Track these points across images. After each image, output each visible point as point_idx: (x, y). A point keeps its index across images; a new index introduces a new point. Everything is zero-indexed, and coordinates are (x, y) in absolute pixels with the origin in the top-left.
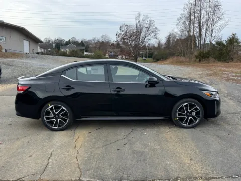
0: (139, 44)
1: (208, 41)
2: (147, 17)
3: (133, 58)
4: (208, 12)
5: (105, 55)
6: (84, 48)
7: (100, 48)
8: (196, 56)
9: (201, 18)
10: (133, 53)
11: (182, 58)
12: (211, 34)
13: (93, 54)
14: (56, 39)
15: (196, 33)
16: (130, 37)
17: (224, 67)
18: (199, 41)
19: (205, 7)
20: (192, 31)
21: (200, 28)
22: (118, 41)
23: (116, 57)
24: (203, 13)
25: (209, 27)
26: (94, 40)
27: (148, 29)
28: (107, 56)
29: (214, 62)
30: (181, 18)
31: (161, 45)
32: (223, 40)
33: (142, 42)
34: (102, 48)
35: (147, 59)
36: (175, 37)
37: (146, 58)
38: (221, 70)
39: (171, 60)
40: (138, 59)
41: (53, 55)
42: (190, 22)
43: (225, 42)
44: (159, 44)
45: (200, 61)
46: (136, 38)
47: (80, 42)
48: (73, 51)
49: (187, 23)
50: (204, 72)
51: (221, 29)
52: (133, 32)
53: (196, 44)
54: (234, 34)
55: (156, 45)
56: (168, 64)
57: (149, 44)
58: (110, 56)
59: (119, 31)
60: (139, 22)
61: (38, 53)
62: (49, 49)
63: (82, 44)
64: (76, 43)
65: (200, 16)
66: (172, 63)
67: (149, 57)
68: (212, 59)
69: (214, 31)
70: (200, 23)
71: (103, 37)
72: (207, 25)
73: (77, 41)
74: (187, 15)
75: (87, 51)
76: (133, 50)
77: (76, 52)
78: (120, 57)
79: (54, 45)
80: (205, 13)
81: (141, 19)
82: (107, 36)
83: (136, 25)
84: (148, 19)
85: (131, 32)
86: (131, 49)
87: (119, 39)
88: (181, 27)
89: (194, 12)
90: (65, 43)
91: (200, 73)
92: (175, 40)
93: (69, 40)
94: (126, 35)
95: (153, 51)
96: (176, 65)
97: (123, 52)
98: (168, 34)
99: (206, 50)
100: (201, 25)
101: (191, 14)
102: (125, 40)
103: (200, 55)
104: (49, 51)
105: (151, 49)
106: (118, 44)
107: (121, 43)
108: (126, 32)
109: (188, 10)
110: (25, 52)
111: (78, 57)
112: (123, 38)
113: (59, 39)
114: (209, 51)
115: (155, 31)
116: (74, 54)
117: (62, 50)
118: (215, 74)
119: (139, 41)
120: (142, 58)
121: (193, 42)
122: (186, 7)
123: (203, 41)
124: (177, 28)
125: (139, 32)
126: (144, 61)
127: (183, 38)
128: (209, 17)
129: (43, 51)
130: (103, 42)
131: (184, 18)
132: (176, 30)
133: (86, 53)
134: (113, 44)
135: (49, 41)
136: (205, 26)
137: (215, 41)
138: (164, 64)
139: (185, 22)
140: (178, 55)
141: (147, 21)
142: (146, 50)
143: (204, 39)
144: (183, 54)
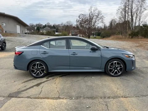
0: (91, 27)
1: (137, 24)
2: (96, 9)
3: (87, 36)
4: (137, 5)
5: (69, 34)
6: (55, 30)
7: (65, 29)
8: (129, 34)
9: (133, 9)
10: (88, 33)
11: (120, 36)
12: (140, 20)
13: (61, 33)
14: (37, 24)
15: (130, 19)
16: (85, 22)
18: (131, 24)
19: (135, 2)
20: (127, 18)
21: (132, 16)
22: (77, 25)
23: (76, 35)
24: (134, 6)
25: (138, 15)
26: (62, 25)
27: (97, 16)
29: (141, 38)
30: (119, 9)
31: (106, 27)
32: (147, 23)
33: (93, 25)
34: (66, 30)
35: (97, 37)
36: (115, 22)
38: (145, 43)
39: (112, 37)
40: (91, 36)
41: (35, 34)
42: (125, 12)
45: (132, 38)
46: (89, 23)
47: (52, 26)
48: (48, 32)
49: (123, 13)
50: (133, 45)
51: (146, 16)
52: (87, 19)
53: (130, 26)
55: (103, 27)
56: (110, 40)
57: (98, 27)
60: (91, 12)
61: (26, 33)
62: (33, 31)
63: (54, 27)
64: (50, 26)
65: (132, 8)
66: (113, 39)
67: (98, 35)
68: (140, 37)
69: (141, 18)
70: (132, 12)
71: (67, 22)
73: (51, 25)
74: (123, 7)
75: (57, 32)
76: (87, 31)
77: (50, 32)
78: (79, 35)
79: (36, 28)
80: (135, 6)
82: (70, 22)
83: (90, 14)
84: (97, 11)
86: (86, 30)
87: (78, 24)
88: (120, 15)
89: (128, 5)
90: (42, 26)
91: (131, 45)
92: (116, 24)
93: (46, 25)
94: (83, 21)
95: (101, 31)
97: (81, 32)
98: (111, 20)
99: (136, 31)
100: (133, 14)
102: (82, 24)
103: (132, 34)
104: (33, 32)
105: (99, 30)
106: (78, 27)
107: (79, 26)
108: (83, 19)
110: (18, 32)
111: (51, 36)
112: (81, 23)
113: (39, 24)
114: (138, 31)
115: (101, 18)
116: (48, 34)
117: (41, 31)
118: (141, 46)
119: (91, 24)
120: (93, 36)
121: (128, 25)
122: (123, 2)
123: (134, 24)
124: (117, 16)
125: (91, 19)
126: (95, 38)
127: (121, 22)
128: (138, 9)
129: (29, 32)
130: (67, 26)
131: (121, 10)
132: (116, 17)
133: (56, 33)
134: (74, 27)
135: (32, 25)
136: (135, 15)
137: (142, 25)
138: (108, 40)
139: (122, 12)
140: (118, 34)
141: (97, 12)
142: (96, 30)
143: (134, 23)
144: (121, 33)
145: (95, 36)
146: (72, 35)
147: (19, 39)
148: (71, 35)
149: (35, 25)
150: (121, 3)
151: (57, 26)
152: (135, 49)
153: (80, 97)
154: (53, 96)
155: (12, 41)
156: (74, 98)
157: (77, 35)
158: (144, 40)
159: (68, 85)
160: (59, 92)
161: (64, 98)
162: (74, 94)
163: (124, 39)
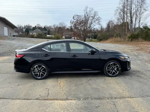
0: (87, 29)
2: (92, 9)
3: (82, 39)
4: (137, 6)
5: (62, 37)
6: (46, 32)
8: (129, 37)
10: (83, 35)
11: (119, 39)
12: (140, 21)
14: (26, 25)
15: (129, 20)
16: (81, 24)
17: (148, 45)
18: (130, 26)
19: (134, 2)
20: (125, 19)
21: (131, 17)
22: (71, 26)
23: (70, 38)
24: (133, 6)
25: (138, 16)
26: (54, 26)
27: (93, 18)
28: (64, 37)
29: (142, 41)
30: (117, 10)
31: (103, 29)
32: (148, 25)
33: (89, 27)
34: (59, 32)
35: (93, 40)
36: (113, 23)
38: (146, 47)
39: (110, 40)
40: (87, 39)
41: (24, 37)
42: (124, 13)
43: (149, 27)
44: (101, 29)
46: (85, 24)
47: (43, 27)
48: (39, 34)
49: (122, 14)
51: (146, 18)
52: (83, 20)
53: (129, 28)
55: (99, 29)
56: (108, 43)
57: (94, 29)
58: (65, 37)
59: (72, 20)
60: (87, 13)
61: (14, 36)
62: (21, 33)
63: (45, 29)
64: (40, 28)
65: (131, 9)
66: (111, 42)
67: (94, 38)
69: (141, 19)
71: (60, 24)
74: (122, 8)
75: (48, 34)
76: (83, 33)
77: (41, 35)
78: (73, 38)
79: (24, 30)
80: (135, 6)
81: (88, 11)
82: (63, 23)
83: (85, 15)
85: (81, 20)
86: (81, 32)
87: (72, 25)
88: (118, 16)
89: (127, 6)
90: (32, 28)
92: (114, 25)
93: (35, 26)
94: (77, 22)
96: (114, 43)
97: (75, 35)
99: (136, 33)
100: (132, 15)
101: (124, 7)
102: (77, 26)
103: (132, 36)
105: (96, 32)
106: (71, 29)
107: (73, 28)
108: (77, 20)
109: (122, 5)
110: (5, 35)
111: (42, 38)
112: (75, 25)
113: (28, 25)
114: (138, 33)
115: (98, 19)
117: (31, 34)
118: (142, 49)
119: (87, 26)
120: (89, 38)
121: (126, 27)
123: (133, 26)
124: (115, 17)
125: (87, 20)
126: (91, 41)
127: (119, 24)
128: (137, 9)
129: (17, 34)
130: (60, 28)
131: (119, 11)
132: (114, 19)
133: (48, 36)
134: (68, 29)
135: (20, 27)
136: (135, 16)
137: (142, 26)
138: (105, 43)
139: (120, 12)
140: (116, 37)
141: (93, 12)
142: (92, 33)
143: (134, 25)
144: (119, 35)
145: (90, 39)
146: (66, 38)
147: (8, 42)
148: (64, 38)
149: (23, 27)
150: (120, 3)
151: (48, 28)
152: (136, 52)
153: (88, 98)
154: (61, 98)
156: (82, 99)
157: (71, 37)
158: (145, 43)
159: (73, 88)
160: (67, 94)
161: (72, 99)
162: (81, 95)
163: (123, 42)
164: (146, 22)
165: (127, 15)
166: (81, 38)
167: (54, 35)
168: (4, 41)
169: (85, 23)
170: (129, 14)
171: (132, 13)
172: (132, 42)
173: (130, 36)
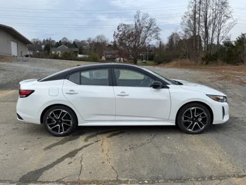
0: (139, 45)
1: (215, 42)
2: (147, 15)
3: (132, 61)
4: (215, 10)
5: (101, 58)
6: (77, 50)
7: (95, 50)
8: (202, 58)
9: (208, 16)
10: (133, 55)
11: (187, 61)
12: (219, 35)
13: (87, 56)
14: (45, 40)
15: (202, 33)
16: (129, 38)
18: (205, 42)
19: (211, 5)
20: (197, 30)
21: (206, 28)
22: (115, 41)
23: (113, 60)
24: (210, 11)
25: (216, 26)
26: (89, 41)
27: (148, 28)
28: (104, 58)
29: (223, 65)
30: (185, 16)
31: (163, 46)
32: (231, 40)
33: (143, 43)
34: (97, 50)
35: (148, 62)
36: (178, 37)
37: (146, 60)
39: (174, 63)
40: (138, 62)
41: (43, 58)
42: (195, 21)
43: (233, 43)
44: (160, 45)
45: (207, 63)
46: (135, 38)
47: (72, 42)
48: (66, 53)
49: (192, 22)
50: (214, 76)
51: (229, 29)
52: (133, 32)
54: (243, 35)
55: (157, 46)
57: (150, 45)
58: (106, 58)
59: (117, 32)
60: (138, 21)
61: (27, 56)
62: (38, 52)
63: (75, 44)
64: (67, 44)
65: (206, 14)
66: (176, 66)
67: (149, 60)
68: (220, 62)
69: (221, 31)
70: (206, 22)
71: (98, 37)
72: (214, 24)
73: (69, 42)
74: (192, 13)
75: (80, 54)
76: (132, 52)
77: (69, 54)
78: (118, 59)
79: (43, 46)
80: (212, 11)
81: (140, 18)
82: (102, 36)
83: (136, 24)
84: (149, 18)
85: (130, 32)
86: (130, 50)
87: (117, 40)
88: (186, 26)
89: (199, 10)
90: (55, 44)
91: (209, 77)
92: (179, 40)
93: (60, 41)
94: (124, 35)
95: (153, 53)
96: (182, 68)
97: (121, 54)
98: (171, 34)
99: (213, 52)
100: (208, 24)
101: (195, 13)
102: (124, 41)
103: (207, 57)
105: (151, 51)
106: (115, 45)
107: (118, 44)
108: (124, 32)
109: (192, 8)
110: (13, 54)
111: (71, 60)
112: (121, 39)
113: (48, 39)
114: (217, 53)
115: (157, 30)
116: (66, 57)
117: (53, 52)
119: (139, 41)
120: (142, 60)
121: (198, 42)
122: (191, 5)
123: (209, 42)
124: (182, 27)
125: (138, 32)
126: (145, 64)
127: (187, 38)
128: (216, 15)
129: (32, 53)
130: (98, 43)
131: (188, 17)
132: (180, 30)
133: (79, 56)
134: (110, 46)
135: (37, 42)
136: (212, 26)
137: (223, 42)
138: (168, 67)
139: (190, 21)
140: (183, 58)
141: (148, 20)
142: (147, 51)
143: (211, 39)
145: (144, 61)
146: (108, 60)
147: (16, 65)
149: (42, 41)
150: (189, 6)
151: (80, 43)
155: (4, 70)
157: (115, 58)
158: (227, 67)
163: (194, 66)
164: (228, 35)
165: (199, 24)
166: (130, 59)
167: (89, 55)
168: (10, 64)
169: (136, 36)
170: (204, 23)
171: (208, 21)
172: (208, 67)
173: (204, 57)
